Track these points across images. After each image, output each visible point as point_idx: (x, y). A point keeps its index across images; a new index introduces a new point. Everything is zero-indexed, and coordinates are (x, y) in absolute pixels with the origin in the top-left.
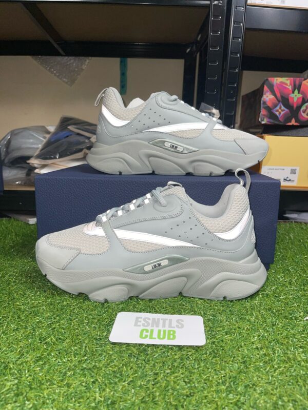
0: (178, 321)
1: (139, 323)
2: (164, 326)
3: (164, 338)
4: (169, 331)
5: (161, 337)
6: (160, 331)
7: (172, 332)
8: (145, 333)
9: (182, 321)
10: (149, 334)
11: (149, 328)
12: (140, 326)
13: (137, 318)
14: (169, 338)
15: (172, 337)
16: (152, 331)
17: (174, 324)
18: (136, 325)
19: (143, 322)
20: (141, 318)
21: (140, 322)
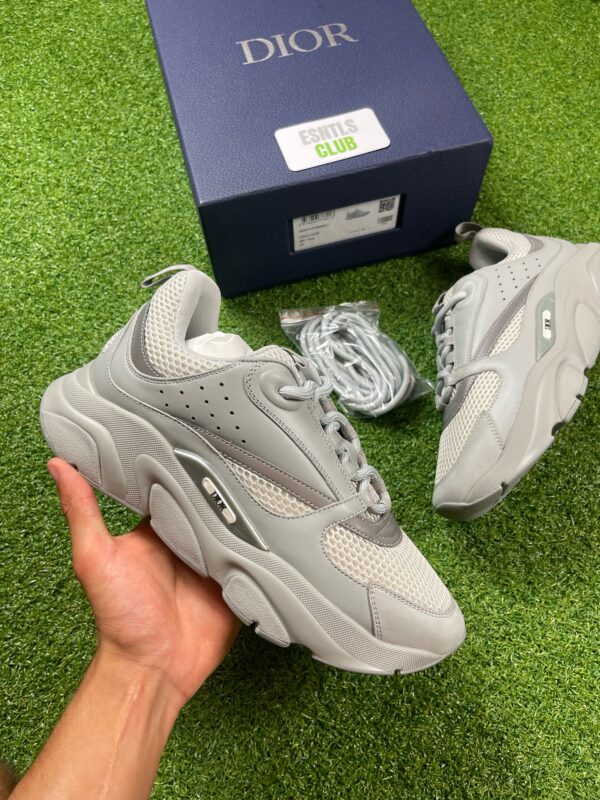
0: (347, 123)
1: (308, 140)
2: (336, 135)
3: (345, 150)
4: (346, 139)
5: (341, 148)
6: (335, 142)
7: (349, 140)
8: (322, 151)
9: (352, 121)
10: (326, 149)
11: (322, 142)
12: (309, 143)
13: (301, 133)
14: (350, 149)
15: (352, 146)
16: (327, 144)
17: (346, 128)
18: (305, 143)
19: (310, 137)
20: (304, 132)
21: (307, 137)
